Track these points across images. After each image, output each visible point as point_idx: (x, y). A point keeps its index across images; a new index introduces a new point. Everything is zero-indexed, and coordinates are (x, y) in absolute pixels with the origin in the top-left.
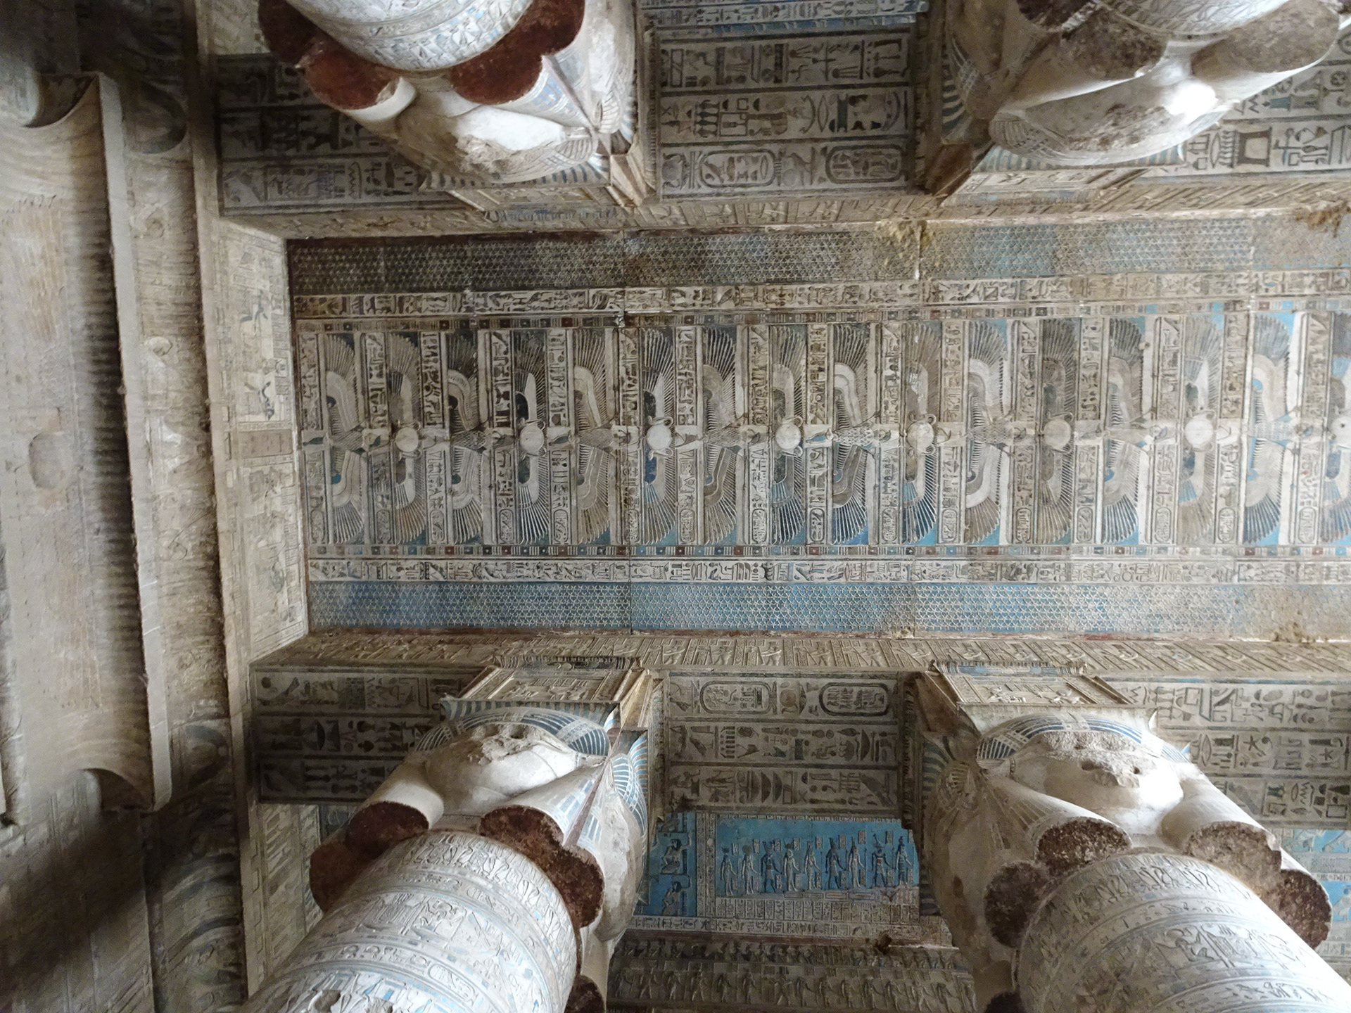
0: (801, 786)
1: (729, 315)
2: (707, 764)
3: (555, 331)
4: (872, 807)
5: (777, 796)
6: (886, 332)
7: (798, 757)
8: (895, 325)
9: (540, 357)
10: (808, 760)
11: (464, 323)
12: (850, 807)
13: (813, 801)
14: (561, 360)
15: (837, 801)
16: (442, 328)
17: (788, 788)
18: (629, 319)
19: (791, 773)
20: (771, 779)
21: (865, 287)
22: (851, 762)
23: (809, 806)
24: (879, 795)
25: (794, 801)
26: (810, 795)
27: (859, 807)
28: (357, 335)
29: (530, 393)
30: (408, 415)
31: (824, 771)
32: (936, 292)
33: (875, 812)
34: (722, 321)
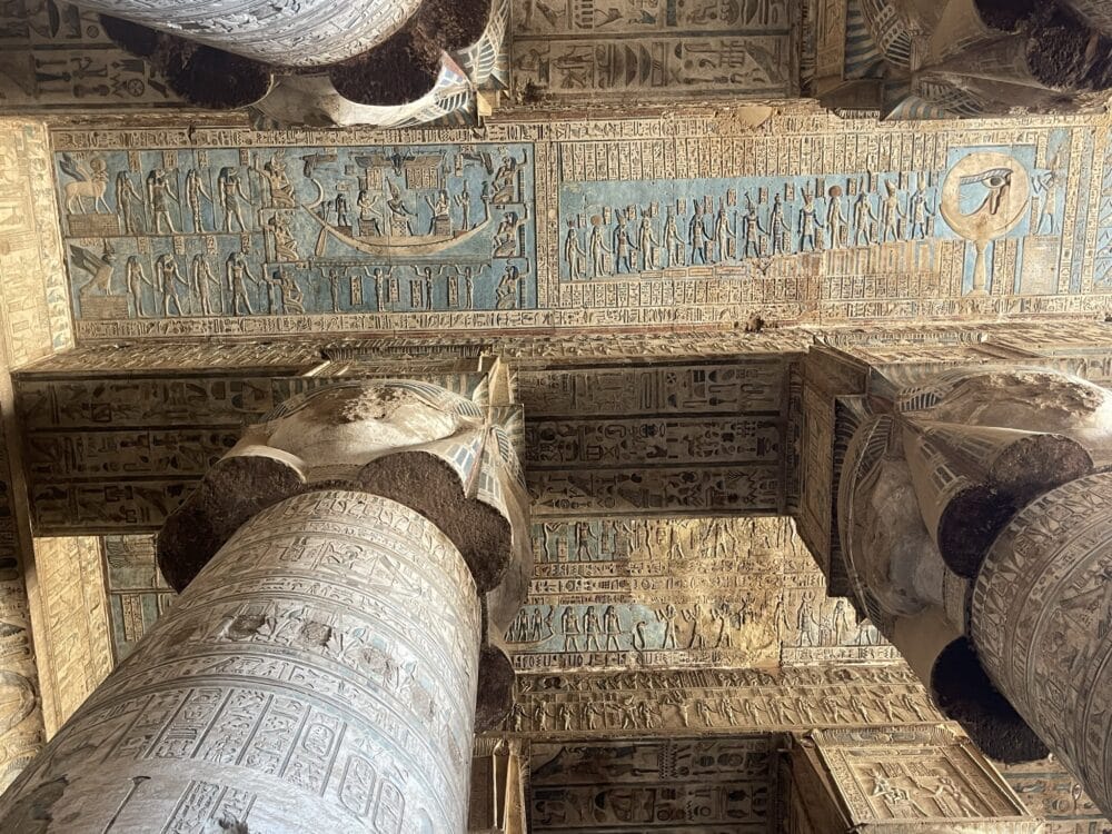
0: (672, 61)
2: (561, 38)
4: (759, 85)
5: (645, 76)
7: (671, 23)
10: (683, 26)
12: (732, 86)
13: (689, 81)
15: (717, 80)
17: (660, 66)
19: (662, 44)
20: (638, 54)
22: (733, 27)
23: (684, 88)
24: (768, 69)
25: (665, 82)
26: (685, 73)
27: (742, 87)
31: (701, 40)
33: (763, 91)
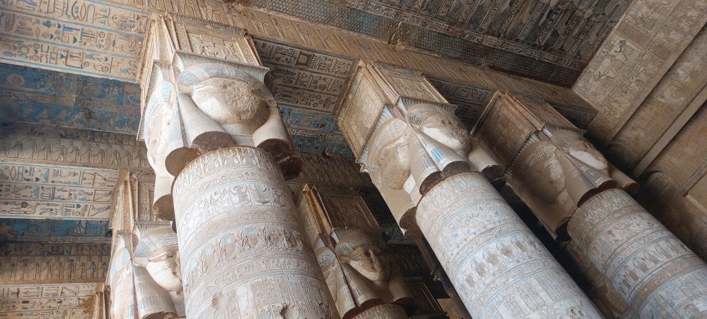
1: (468, 28)
3: (522, 38)
6: (421, 4)
8: (416, 6)
9: (533, 30)
11: (545, 50)
14: (527, 28)
16: (552, 49)
18: (499, 36)
21: (419, 25)
28: (575, 55)
29: (544, 18)
30: (582, 22)
32: (396, 15)
34: (471, 26)
